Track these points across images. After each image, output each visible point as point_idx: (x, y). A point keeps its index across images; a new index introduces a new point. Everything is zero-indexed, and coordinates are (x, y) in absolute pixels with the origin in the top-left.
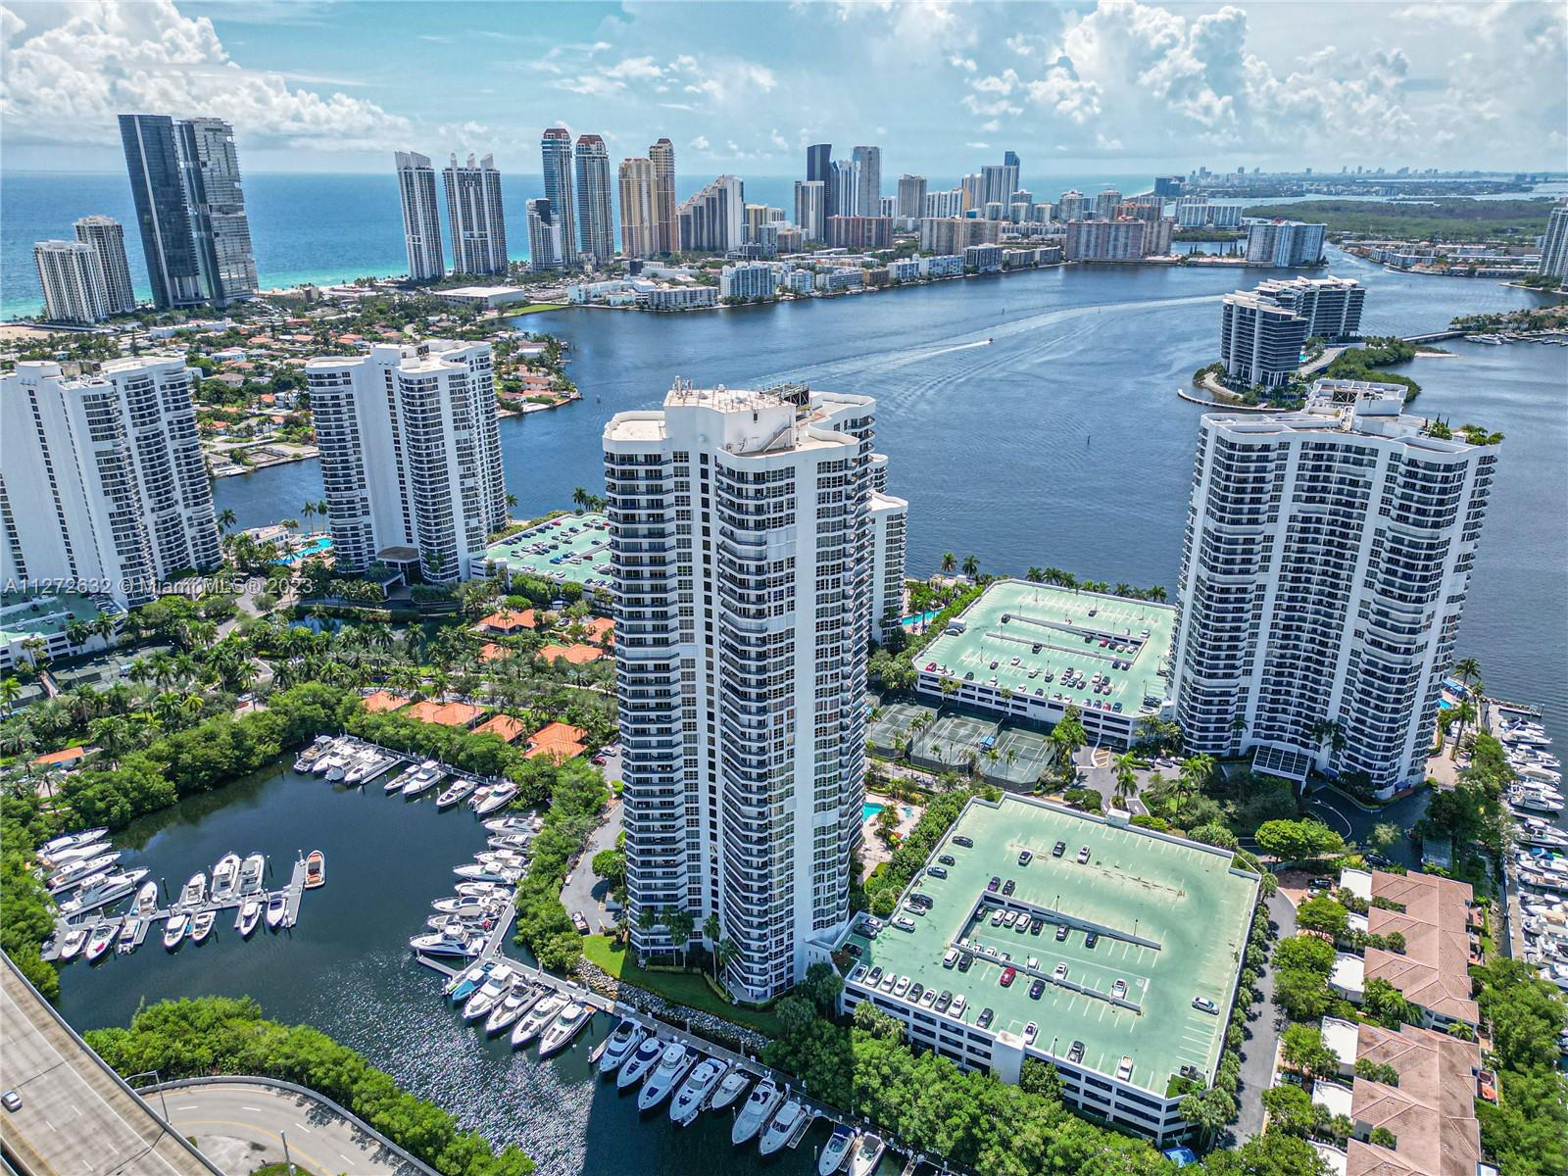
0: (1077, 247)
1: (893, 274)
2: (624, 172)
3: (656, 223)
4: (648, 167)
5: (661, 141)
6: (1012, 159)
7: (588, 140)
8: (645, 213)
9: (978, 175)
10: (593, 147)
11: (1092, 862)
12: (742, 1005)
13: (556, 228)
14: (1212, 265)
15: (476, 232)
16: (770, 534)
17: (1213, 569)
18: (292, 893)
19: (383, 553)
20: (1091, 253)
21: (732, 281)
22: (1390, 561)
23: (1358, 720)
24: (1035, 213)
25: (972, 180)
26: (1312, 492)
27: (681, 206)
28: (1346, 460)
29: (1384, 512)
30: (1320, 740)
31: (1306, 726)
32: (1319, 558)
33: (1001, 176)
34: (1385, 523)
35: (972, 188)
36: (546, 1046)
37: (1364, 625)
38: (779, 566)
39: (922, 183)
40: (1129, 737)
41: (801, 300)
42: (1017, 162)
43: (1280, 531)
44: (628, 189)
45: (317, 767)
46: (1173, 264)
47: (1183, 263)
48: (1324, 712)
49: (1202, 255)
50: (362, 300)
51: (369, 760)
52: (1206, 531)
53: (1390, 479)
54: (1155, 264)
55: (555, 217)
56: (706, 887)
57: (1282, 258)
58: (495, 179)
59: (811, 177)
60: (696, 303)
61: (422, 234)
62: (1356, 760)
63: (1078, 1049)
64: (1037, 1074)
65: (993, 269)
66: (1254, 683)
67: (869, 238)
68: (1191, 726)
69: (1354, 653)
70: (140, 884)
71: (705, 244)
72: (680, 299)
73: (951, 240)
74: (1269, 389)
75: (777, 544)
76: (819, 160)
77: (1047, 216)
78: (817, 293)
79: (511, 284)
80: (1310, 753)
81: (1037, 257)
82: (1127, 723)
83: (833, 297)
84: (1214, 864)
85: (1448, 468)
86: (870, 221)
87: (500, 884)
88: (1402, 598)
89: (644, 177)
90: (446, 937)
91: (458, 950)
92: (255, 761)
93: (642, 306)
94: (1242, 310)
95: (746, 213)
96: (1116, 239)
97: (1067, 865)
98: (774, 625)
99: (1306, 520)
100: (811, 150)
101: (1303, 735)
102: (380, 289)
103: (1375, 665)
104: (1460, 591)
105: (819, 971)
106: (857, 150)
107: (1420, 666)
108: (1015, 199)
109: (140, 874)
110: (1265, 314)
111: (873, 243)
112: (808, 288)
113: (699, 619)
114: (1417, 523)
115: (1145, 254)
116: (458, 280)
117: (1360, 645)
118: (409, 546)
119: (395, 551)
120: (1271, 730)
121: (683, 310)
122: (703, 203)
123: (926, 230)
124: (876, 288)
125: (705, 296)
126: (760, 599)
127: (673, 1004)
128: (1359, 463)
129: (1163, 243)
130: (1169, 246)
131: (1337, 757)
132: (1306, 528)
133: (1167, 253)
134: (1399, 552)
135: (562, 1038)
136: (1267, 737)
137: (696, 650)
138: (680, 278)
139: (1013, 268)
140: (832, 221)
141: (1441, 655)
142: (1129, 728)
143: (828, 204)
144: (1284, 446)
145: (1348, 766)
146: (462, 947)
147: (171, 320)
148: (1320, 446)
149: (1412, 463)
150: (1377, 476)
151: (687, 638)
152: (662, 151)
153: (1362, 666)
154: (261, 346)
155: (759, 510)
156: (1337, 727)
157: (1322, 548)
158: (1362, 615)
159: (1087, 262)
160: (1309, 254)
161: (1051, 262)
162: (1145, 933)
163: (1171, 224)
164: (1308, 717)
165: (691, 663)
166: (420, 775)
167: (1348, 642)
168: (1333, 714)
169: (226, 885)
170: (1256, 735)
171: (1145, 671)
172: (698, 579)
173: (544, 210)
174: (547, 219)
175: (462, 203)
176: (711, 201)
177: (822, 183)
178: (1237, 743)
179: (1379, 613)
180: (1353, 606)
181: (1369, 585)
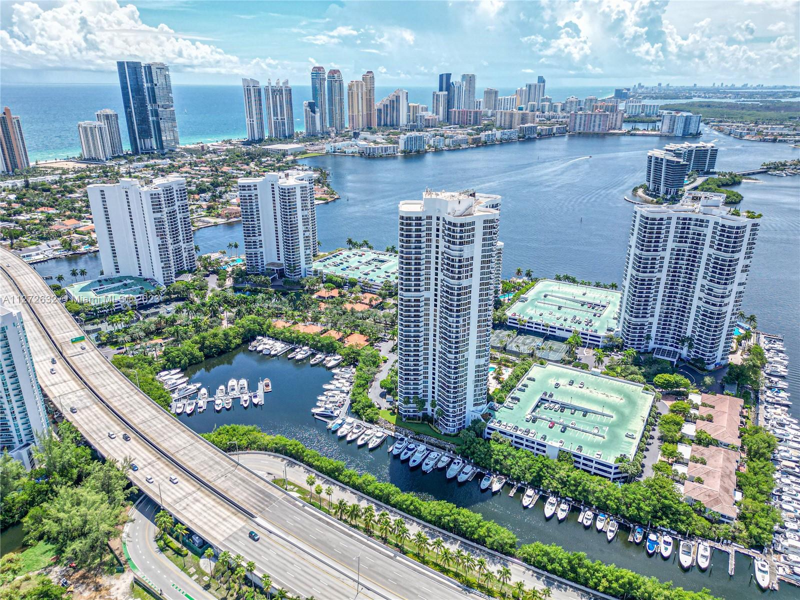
0: (575, 126)
1: (483, 139)
2: (350, 88)
3: (365, 113)
4: (362, 85)
5: (368, 72)
6: (541, 80)
7: (334, 72)
8: (360, 108)
9: (524, 88)
10: (336, 75)
11: (585, 387)
12: (445, 434)
13: (318, 116)
14: (643, 135)
15: (279, 117)
16: (465, 247)
17: (638, 271)
18: (260, 392)
19: (267, 265)
20: (582, 129)
21: (405, 143)
22: (714, 267)
23: (699, 336)
24: (553, 108)
25: (521, 90)
26: (682, 239)
27: (378, 104)
28: (696, 225)
29: (711, 247)
30: (683, 345)
31: (677, 339)
32: (684, 267)
33: (536, 89)
34: (712, 251)
35: (521, 95)
36: (370, 446)
37: (702, 295)
38: (467, 260)
39: (496, 92)
40: (600, 344)
41: (438, 151)
42: (544, 82)
43: (667, 255)
44: (352, 95)
45: (259, 349)
46: (623, 134)
47: (629, 134)
48: (685, 333)
49: (638, 130)
50: (227, 150)
51: (279, 347)
52: (635, 255)
53: (714, 233)
54: (614, 134)
55: (317, 110)
56: (430, 390)
57: (679, 132)
58: (289, 91)
59: (441, 90)
60: (388, 153)
61: (255, 119)
62: (698, 353)
63: (580, 448)
64: (563, 455)
65: (532, 136)
66: (655, 321)
67: (470, 120)
68: (627, 339)
69: (698, 307)
70: (199, 389)
71: (389, 123)
72: (380, 151)
73: (511, 121)
74: (669, 197)
75: (467, 251)
76: (445, 82)
77: (559, 109)
78: (446, 148)
79: (296, 143)
80: (678, 350)
81: (555, 131)
82: (599, 337)
83: (454, 150)
84: (636, 389)
85: (738, 228)
86: (470, 112)
87: (342, 392)
88: (719, 283)
89: (360, 90)
90: (326, 409)
91: (330, 414)
92: (233, 346)
93: (362, 154)
94: (657, 158)
95: (409, 107)
96: (594, 122)
97: (575, 388)
98: (465, 283)
99: (679, 250)
100: (441, 76)
101: (676, 343)
102: (234, 145)
103: (707, 312)
104: (743, 281)
105: (475, 422)
106: (464, 76)
107: (726, 312)
108: (543, 100)
109: (198, 385)
110: (668, 161)
111: (472, 123)
112: (441, 146)
113: (433, 282)
114: (725, 251)
115: (609, 129)
116: (271, 141)
117: (701, 303)
118: (279, 262)
119: (273, 264)
120: (661, 340)
121: (381, 156)
122: (388, 103)
123: (499, 116)
124: (475, 146)
125: (392, 149)
126: (459, 272)
127: (418, 434)
128: (701, 226)
129: (618, 123)
130: (621, 126)
131: (690, 352)
132: (678, 254)
133: (620, 129)
134: (717, 263)
135: (377, 443)
136: (660, 344)
137: (430, 294)
138: (379, 140)
139: (541, 136)
140: (451, 112)
141: (735, 308)
142: (601, 340)
143: (449, 103)
144: (669, 218)
145: (695, 356)
146: (332, 412)
147: (140, 160)
148: (685, 219)
149: (723, 226)
150: (709, 231)
151: (428, 289)
152: (369, 77)
153: (701, 312)
154: (186, 172)
155: (461, 237)
156: (690, 339)
157: (685, 262)
158: (702, 291)
159: (580, 133)
160: (692, 130)
161: (562, 133)
162: (607, 411)
163: (623, 114)
164: (678, 335)
165: (428, 299)
166: (302, 352)
167: (695, 302)
168: (689, 333)
169: (233, 390)
170: (655, 343)
171: (608, 317)
172: (433, 266)
173: (312, 106)
174: (314, 111)
175: (273, 103)
176: (392, 102)
177: (446, 93)
178: (647, 347)
179: (709, 289)
180: (698, 287)
181: (705, 278)
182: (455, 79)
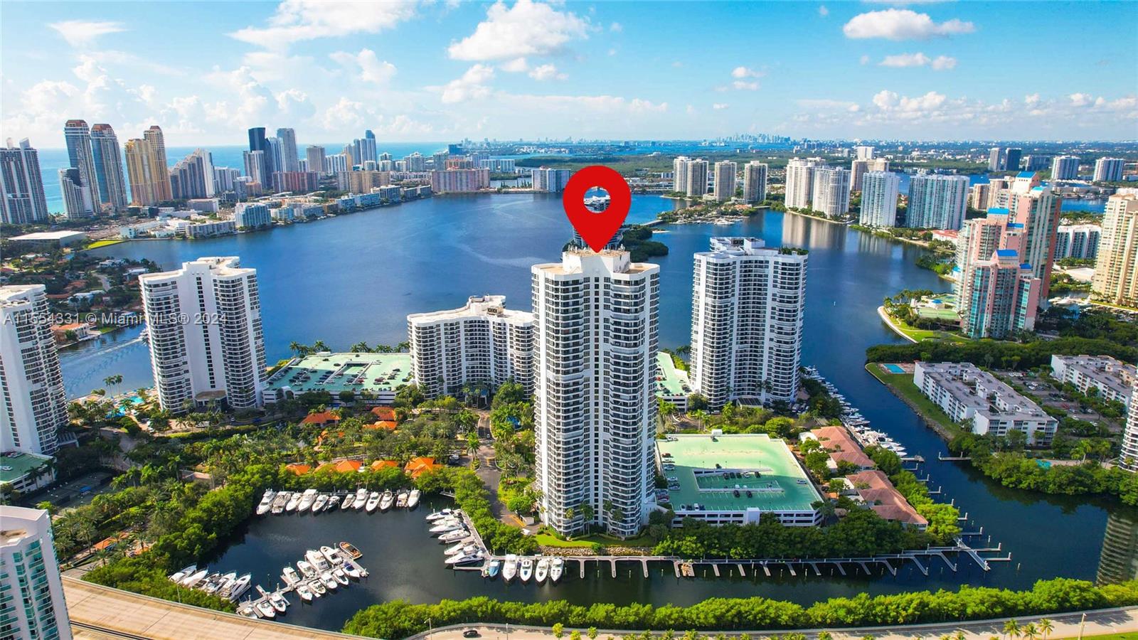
0: (439, 186)
1: (340, 206)
2: (129, 148)
3: (155, 182)
4: (146, 145)
5: (152, 127)
6: (369, 134)
7: (101, 127)
8: (147, 176)
9: (351, 145)
10: (105, 131)
13: (85, 189)
14: (514, 192)
19: (197, 396)
20: (448, 188)
21: (244, 216)
22: (780, 306)
23: (776, 377)
24: (396, 166)
25: (349, 147)
26: (746, 281)
27: (171, 169)
29: (775, 286)
30: (760, 390)
31: (753, 385)
32: (751, 310)
33: (367, 145)
34: (776, 290)
35: (352, 152)
37: (774, 335)
39: (322, 150)
40: (685, 407)
42: (373, 136)
44: (133, 159)
46: (495, 193)
48: (761, 377)
49: (508, 187)
53: (775, 272)
54: (485, 193)
55: (84, 180)
57: (552, 188)
58: (32, 155)
59: (253, 147)
60: (221, 231)
62: (777, 394)
65: (396, 200)
66: (732, 370)
67: (304, 185)
68: (711, 395)
69: (770, 348)
72: (206, 230)
76: (257, 136)
77: (404, 167)
78: (298, 220)
80: (758, 397)
82: (682, 400)
83: (309, 222)
84: (764, 439)
86: (303, 175)
88: (788, 320)
89: (144, 151)
93: (184, 236)
95: (215, 172)
96: (461, 180)
99: (745, 294)
100: (252, 132)
101: (753, 390)
103: (779, 351)
106: (281, 132)
108: (381, 158)
111: (306, 188)
112: (290, 218)
114: (788, 289)
115: (478, 188)
116: (20, 229)
117: (773, 344)
119: (207, 394)
120: (739, 391)
122: (187, 167)
123: (341, 178)
124: (333, 215)
125: (227, 227)
128: (761, 267)
130: (490, 183)
131: (769, 396)
133: (490, 187)
134: (783, 302)
136: (739, 394)
137: (590, 373)
138: (194, 217)
139: (407, 199)
140: (276, 176)
142: (684, 402)
143: (267, 165)
149: (783, 264)
150: (770, 271)
151: (587, 367)
152: (155, 135)
153: (775, 353)
156: (766, 382)
157: (751, 305)
158: (772, 331)
159: (447, 194)
164: (753, 381)
165: (588, 379)
167: (767, 344)
168: (764, 377)
170: (734, 395)
173: (74, 176)
174: (78, 182)
175: (5, 173)
176: (192, 166)
177: (262, 152)
178: (728, 400)
179: (779, 328)
180: (767, 328)
181: (773, 318)
182: (270, 134)
